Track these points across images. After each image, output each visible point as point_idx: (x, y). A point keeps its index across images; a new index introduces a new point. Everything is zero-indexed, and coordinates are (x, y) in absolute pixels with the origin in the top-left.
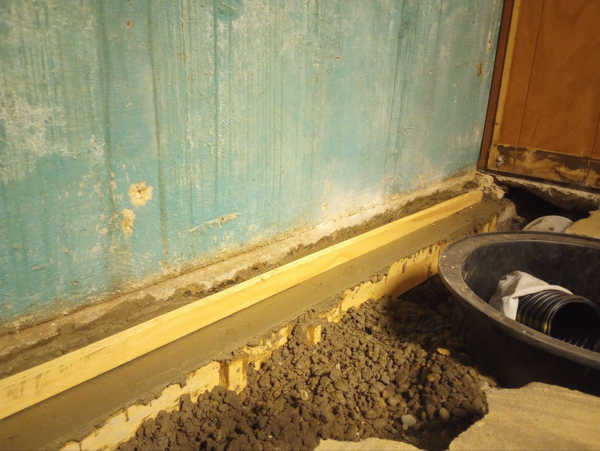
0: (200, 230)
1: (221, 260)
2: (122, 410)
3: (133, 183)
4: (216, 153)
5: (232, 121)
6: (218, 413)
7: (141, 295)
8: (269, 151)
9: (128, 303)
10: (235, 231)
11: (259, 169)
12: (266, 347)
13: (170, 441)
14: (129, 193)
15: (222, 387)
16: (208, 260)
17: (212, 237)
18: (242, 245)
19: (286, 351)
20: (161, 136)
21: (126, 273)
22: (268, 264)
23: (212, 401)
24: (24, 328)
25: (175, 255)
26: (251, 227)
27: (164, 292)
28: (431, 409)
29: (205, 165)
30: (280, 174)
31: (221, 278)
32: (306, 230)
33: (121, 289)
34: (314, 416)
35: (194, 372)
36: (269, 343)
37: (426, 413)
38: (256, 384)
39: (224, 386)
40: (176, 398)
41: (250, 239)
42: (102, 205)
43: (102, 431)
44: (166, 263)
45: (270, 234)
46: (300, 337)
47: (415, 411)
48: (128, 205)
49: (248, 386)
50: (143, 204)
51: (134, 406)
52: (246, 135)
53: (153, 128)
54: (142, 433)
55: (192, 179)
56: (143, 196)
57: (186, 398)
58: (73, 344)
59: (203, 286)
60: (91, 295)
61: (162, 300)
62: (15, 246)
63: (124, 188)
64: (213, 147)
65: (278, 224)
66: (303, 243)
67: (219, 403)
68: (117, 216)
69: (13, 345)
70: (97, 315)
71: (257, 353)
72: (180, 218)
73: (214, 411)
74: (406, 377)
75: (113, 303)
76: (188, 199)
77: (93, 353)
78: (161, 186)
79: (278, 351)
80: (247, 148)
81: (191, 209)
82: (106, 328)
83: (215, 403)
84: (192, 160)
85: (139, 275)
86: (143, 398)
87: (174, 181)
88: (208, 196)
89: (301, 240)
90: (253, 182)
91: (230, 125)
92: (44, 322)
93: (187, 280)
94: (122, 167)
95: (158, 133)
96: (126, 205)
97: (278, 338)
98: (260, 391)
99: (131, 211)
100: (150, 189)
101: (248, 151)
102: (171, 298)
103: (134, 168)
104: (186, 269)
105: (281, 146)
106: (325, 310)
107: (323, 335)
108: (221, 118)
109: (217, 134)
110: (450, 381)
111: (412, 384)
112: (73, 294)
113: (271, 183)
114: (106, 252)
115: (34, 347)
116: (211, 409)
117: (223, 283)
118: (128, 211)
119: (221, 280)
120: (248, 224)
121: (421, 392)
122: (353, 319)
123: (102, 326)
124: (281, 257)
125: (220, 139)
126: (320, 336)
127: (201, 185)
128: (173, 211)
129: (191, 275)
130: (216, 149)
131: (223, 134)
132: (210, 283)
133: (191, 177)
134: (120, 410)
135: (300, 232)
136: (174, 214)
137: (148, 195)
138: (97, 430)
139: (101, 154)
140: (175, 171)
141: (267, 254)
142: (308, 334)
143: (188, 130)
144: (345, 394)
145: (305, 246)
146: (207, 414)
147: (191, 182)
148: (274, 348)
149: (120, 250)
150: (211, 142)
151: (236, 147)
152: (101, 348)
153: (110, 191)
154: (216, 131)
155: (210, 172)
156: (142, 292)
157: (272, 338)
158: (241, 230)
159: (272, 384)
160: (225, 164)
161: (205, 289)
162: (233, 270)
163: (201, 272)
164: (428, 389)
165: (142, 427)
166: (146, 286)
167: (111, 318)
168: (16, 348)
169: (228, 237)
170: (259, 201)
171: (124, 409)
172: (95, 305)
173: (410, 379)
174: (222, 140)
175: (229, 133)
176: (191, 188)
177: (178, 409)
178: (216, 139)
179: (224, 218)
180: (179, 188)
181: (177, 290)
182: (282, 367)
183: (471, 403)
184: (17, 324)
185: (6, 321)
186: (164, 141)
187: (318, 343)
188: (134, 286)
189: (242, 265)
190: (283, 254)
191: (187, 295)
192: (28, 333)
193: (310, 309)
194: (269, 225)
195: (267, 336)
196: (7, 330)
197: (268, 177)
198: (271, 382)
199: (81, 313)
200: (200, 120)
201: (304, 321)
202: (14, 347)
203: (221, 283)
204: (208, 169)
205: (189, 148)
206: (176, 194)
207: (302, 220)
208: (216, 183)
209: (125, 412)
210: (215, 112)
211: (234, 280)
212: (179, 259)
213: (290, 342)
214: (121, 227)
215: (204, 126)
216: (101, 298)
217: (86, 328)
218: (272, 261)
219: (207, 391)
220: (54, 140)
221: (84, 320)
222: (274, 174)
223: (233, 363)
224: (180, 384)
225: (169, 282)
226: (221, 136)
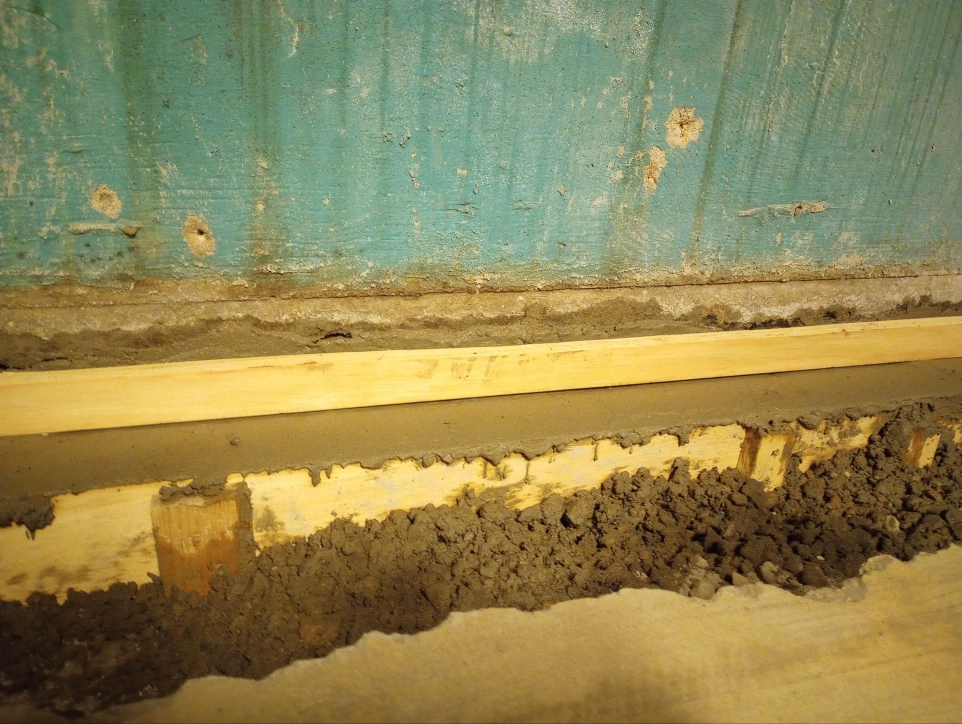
0: (758, 216)
1: (779, 279)
2: (591, 440)
3: (677, 107)
4: (821, 84)
5: (864, 29)
6: (729, 503)
7: (643, 297)
8: (917, 101)
9: (621, 301)
10: (816, 235)
11: (889, 132)
12: (828, 439)
13: (647, 514)
14: (667, 122)
15: (740, 473)
16: (757, 272)
17: (774, 235)
18: (820, 264)
19: (862, 460)
20: (739, 32)
21: (630, 253)
22: (856, 314)
23: (721, 485)
24: (488, 289)
25: (709, 247)
26: (845, 236)
27: (677, 304)
29: (795, 101)
30: (925, 151)
31: (770, 312)
32: (944, 272)
33: (619, 276)
35: (704, 427)
36: (834, 433)
38: (798, 489)
40: (668, 459)
41: (837, 258)
42: (625, 131)
43: (560, 459)
44: (692, 257)
45: (876, 261)
46: (896, 442)
48: (660, 142)
49: (783, 487)
50: (682, 147)
51: (608, 442)
52: (882, 61)
53: (730, 17)
54: (610, 487)
55: (769, 122)
56: (686, 132)
57: (682, 464)
58: (539, 336)
59: (738, 314)
60: (577, 270)
61: (670, 315)
62: (503, 163)
63: (662, 113)
64: (818, 72)
65: (896, 245)
66: (931, 295)
67: (732, 491)
68: (642, 155)
69: (468, 309)
70: (578, 306)
71: (809, 443)
72: (732, 187)
73: (723, 499)
75: (602, 295)
76: (753, 156)
77: (564, 353)
78: (717, 123)
79: (848, 454)
80: (876, 87)
81: (753, 175)
82: (585, 329)
83: (727, 489)
84: (777, 88)
85: (649, 262)
86: (623, 435)
87: (739, 118)
88: (786, 159)
89: (930, 289)
90: (872, 154)
91: (858, 36)
92: (512, 291)
93: (717, 296)
94: (668, 75)
95: (736, 27)
96: (658, 141)
97: (854, 432)
98: (802, 501)
99: (663, 154)
100: (698, 124)
101: (878, 91)
102: (684, 318)
103: (685, 81)
104: (720, 275)
105: (942, 96)
106: (953, 416)
107: (939, 458)
108: (846, 20)
109: (831, 50)
112: (556, 261)
113: (903, 163)
114: (612, 211)
115: (491, 322)
116: (719, 496)
117: (771, 321)
118: (658, 151)
119: (769, 315)
120: (841, 229)
123: (580, 326)
124: (884, 310)
125: (835, 60)
126: (933, 456)
127: (781, 138)
128: (724, 171)
129: (724, 290)
130: (823, 76)
131: (841, 52)
132: (750, 314)
133: (768, 117)
134: (588, 438)
135: (932, 273)
136: (724, 177)
137: (693, 134)
138: (553, 454)
139: (644, 45)
140: (745, 101)
141: (859, 295)
142: (912, 441)
143: (785, 33)
145: (934, 302)
146: (711, 499)
147: (765, 127)
148: (840, 447)
149: (631, 213)
150: (818, 61)
151: (858, 79)
152: (577, 350)
153: (641, 112)
154: (831, 43)
155: (802, 117)
156: (645, 292)
157: (842, 427)
158: (827, 236)
159: (827, 499)
160: (830, 108)
161: (740, 320)
162: (792, 304)
163: (739, 291)
165: (612, 479)
166: (654, 283)
167: (595, 316)
168: (471, 315)
169: (800, 242)
170: (872, 192)
171: (595, 440)
172: (578, 288)
174: (838, 63)
175: (852, 50)
176: (762, 137)
177: (667, 476)
178: (828, 58)
179: (802, 205)
180: (744, 132)
181: (697, 308)
182: (850, 480)
184: (479, 281)
185: (467, 272)
186: (741, 43)
187: (926, 467)
188: (638, 277)
189: (811, 301)
190: (888, 303)
191: (709, 321)
192: (489, 299)
193: (925, 402)
194: (878, 242)
195: (835, 420)
196: (467, 285)
197: (900, 150)
198: (826, 493)
199: (558, 295)
200: (809, 16)
201: (910, 418)
202: (469, 312)
203: (768, 319)
204: (801, 110)
205: (779, 64)
206: (737, 143)
207: (942, 251)
208: (805, 140)
209: (595, 446)
210: (839, 7)
211: (790, 322)
212: (713, 257)
213: (872, 446)
214: (642, 176)
215: (812, 29)
216: (589, 281)
217: (559, 319)
218: (864, 310)
219: (715, 469)
220: (587, 9)
221: (559, 307)
222: (913, 148)
223: (769, 437)
224: (679, 437)
225: (687, 290)
226: (837, 53)
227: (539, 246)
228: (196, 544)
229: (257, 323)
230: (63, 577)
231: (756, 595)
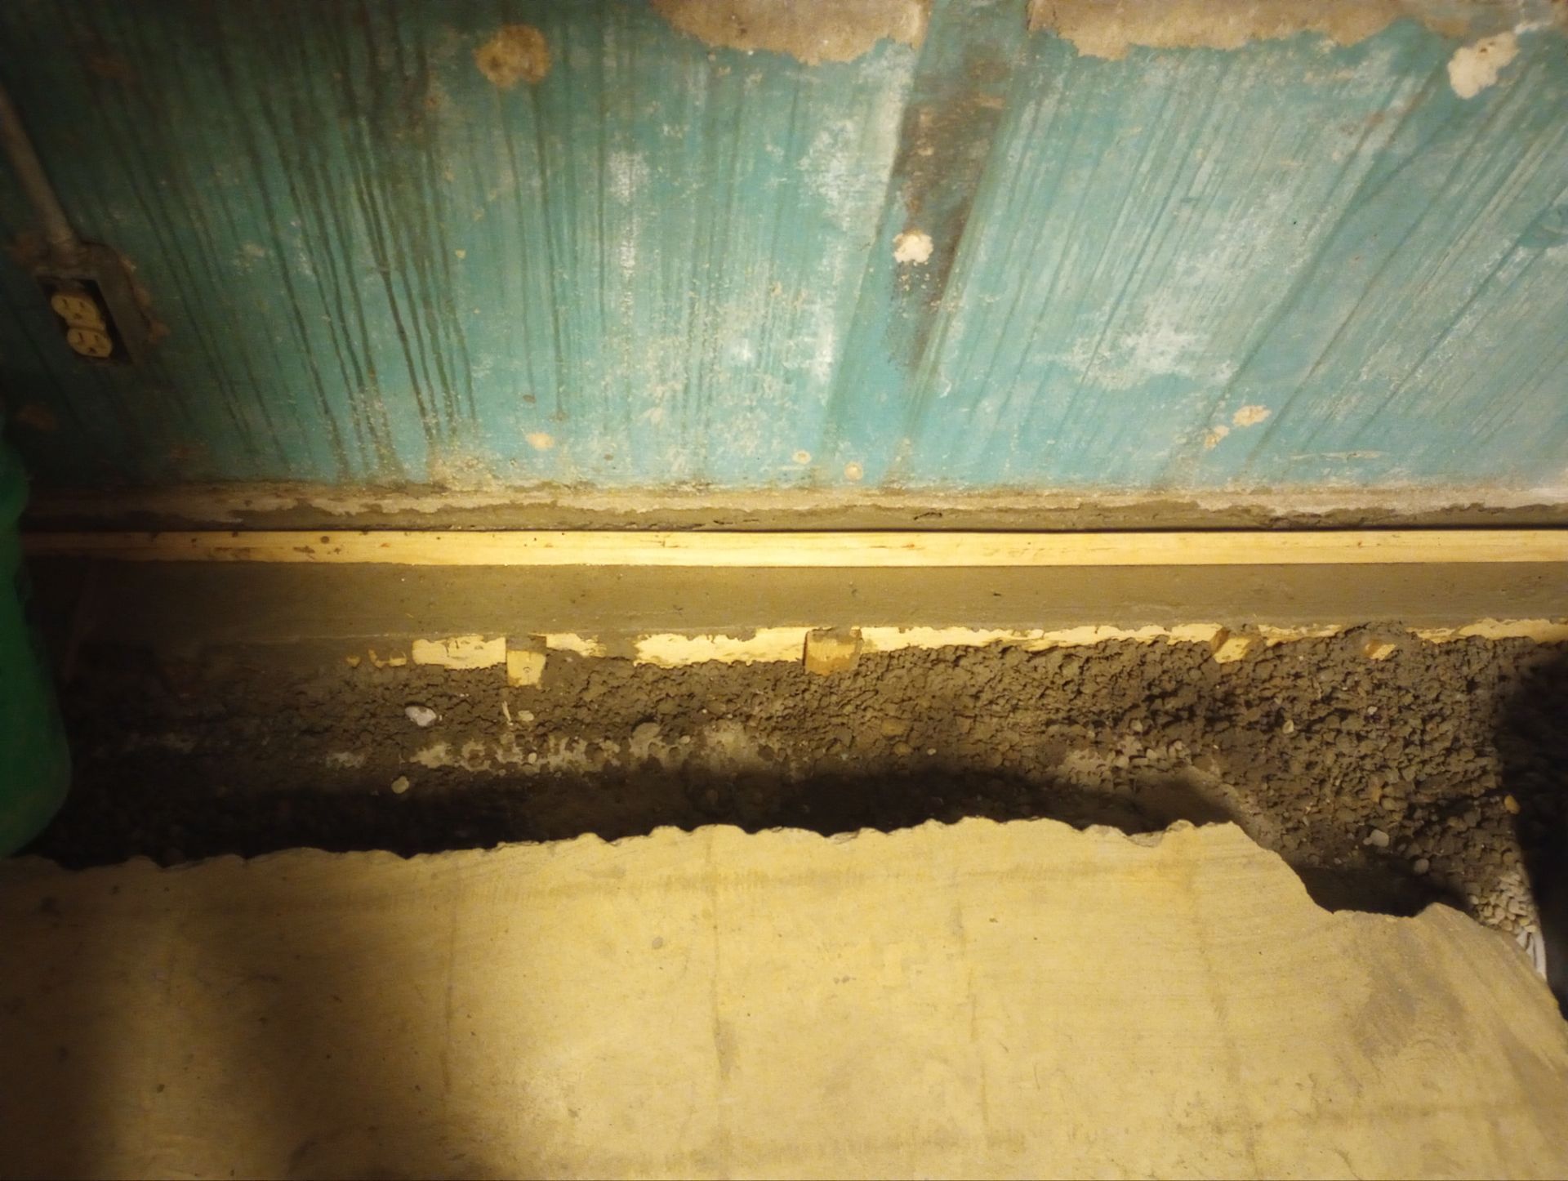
0: (1309, 459)
1: (1319, 492)
3: (1249, 405)
4: (1398, 389)
5: (1454, 358)
6: (1186, 675)
7: (1185, 500)
9: (1165, 501)
12: (1297, 631)
13: (1123, 670)
14: (1236, 413)
15: (1209, 646)
16: (1298, 489)
17: (1322, 470)
19: (1322, 646)
20: (1321, 366)
21: (1181, 480)
23: (1189, 656)
27: (1215, 504)
28: (1416, 849)
29: (1368, 398)
34: (1281, 754)
36: (1303, 630)
37: (1407, 848)
38: (1252, 664)
39: (1213, 648)
40: (1152, 635)
42: (1195, 420)
44: (1237, 481)
46: (1354, 642)
47: (1401, 834)
48: (1227, 423)
49: (1241, 661)
50: (1247, 424)
51: (1109, 626)
54: (1103, 647)
56: (1253, 417)
57: (1162, 639)
59: (1273, 510)
60: (1130, 488)
63: (1233, 408)
64: (1397, 382)
67: (1194, 664)
68: (1206, 430)
69: (1034, 504)
70: (1126, 503)
71: (1277, 633)
72: (1288, 445)
73: (1184, 670)
74: (1439, 790)
76: (1315, 428)
78: (1284, 412)
79: (1311, 641)
82: (1128, 517)
83: (1190, 661)
84: (1350, 392)
87: (1307, 409)
88: (1347, 429)
91: (1447, 362)
94: (1244, 390)
95: (1318, 363)
96: (1225, 423)
97: (1323, 630)
98: (1250, 675)
99: (1227, 429)
100: (1266, 413)
102: (1219, 511)
103: (1259, 393)
107: (1395, 653)
108: (1437, 353)
109: (1414, 370)
110: (1470, 843)
111: (1435, 804)
112: (1114, 482)
114: (1171, 458)
116: (1182, 666)
117: (1304, 515)
118: (1224, 428)
119: (1303, 511)
120: (1393, 466)
121: (1429, 823)
122: (1467, 654)
125: (1417, 375)
126: (1387, 654)
127: (1345, 418)
128: (1283, 436)
129: (1263, 497)
130: (1401, 384)
131: (1425, 370)
133: (1336, 408)
136: (1282, 439)
137: (1261, 417)
139: (1227, 377)
140: (1316, 400)
142: (1370, 644)
143: (1369, 363)
144: (1339, 755)
146: (1175, 667)
147: (1331, 413)
148: (1307, 635)
149: (1188, 459)
150: (1399, 376)
151: (1438, 385)
153: (1214, 410)
154: (1417, 366)
155: (1372, 406)
156: (1188, 497)
157: (1312, 627)
159: (1271, 677)
160: (1403, 401)
161: (1273, 514)
162: (1329, 505)
163: (1279, 498)
164: (1437, 828)
165: (1105, 642)
166: (1197, 494)
167: (1138, 509)
168: (1036, 507)
169: (1348, 473)
172: (1129, 495)
173: (1440, 796)
174: (1419, 377)
175: (1437, 369)
176: (1327, 418)
178: (1410, 374)
179: (1357, 452)
180: (1308, 416)
182: (1300, 663)
183: (1465, 882)
184: (1047, 493)
185: (1039, 488)
186: (1321, 371)
187: (1377, 660)
188: (1183, 492)
189: (1349, 504)
192: (1053, 500)
195: (1306, 624)
198: (1270, 674)
199: (1111, 498)
200: (1398, 353)
201: (1373, 630)
203: (1301, 514)
204: (1373, 403)
205: (1356, 380)
206: (1301, 421)
208: (1370, 418)
210: (1433, 346)
212: (1258, 480)
213: (1334, 640)
214: (1204, 441)
215: (1399, 360)
216: (1139, 492)
219: (1190, 642)
221: (1110, 504)
223: (1236, 638)
224: (1166, 623)
226: (1421, 371)
227: (1102, 475)
228: (828, 658)
229: (879, 508)
230: (752, 655)
231: (1104, 834)
